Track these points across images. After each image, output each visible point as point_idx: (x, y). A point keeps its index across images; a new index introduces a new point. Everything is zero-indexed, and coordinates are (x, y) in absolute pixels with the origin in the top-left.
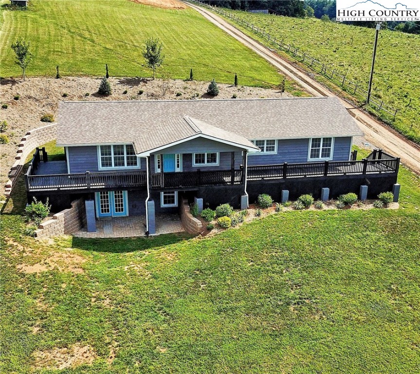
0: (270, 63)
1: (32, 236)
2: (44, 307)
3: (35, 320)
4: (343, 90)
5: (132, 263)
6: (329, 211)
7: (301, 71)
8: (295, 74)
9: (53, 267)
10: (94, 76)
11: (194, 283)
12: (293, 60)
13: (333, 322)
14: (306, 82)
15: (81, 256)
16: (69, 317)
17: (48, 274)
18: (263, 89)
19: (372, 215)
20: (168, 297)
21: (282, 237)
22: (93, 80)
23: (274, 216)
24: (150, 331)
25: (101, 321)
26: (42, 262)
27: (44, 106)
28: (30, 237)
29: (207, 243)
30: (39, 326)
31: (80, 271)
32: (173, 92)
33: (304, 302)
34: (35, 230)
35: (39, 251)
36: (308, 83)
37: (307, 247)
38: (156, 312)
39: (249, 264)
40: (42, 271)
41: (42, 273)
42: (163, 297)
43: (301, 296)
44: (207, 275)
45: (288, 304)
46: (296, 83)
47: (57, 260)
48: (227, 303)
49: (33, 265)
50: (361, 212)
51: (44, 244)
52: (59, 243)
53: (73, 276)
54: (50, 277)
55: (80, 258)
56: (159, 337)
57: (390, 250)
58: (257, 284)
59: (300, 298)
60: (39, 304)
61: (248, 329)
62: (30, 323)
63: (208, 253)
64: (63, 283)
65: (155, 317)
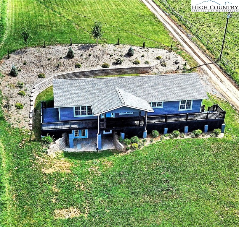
0: (165, 27)
1: (46, 153)
2: (56, 190)
3: (53, 196)
4: (207, 49)
5: (91, 167)
6: (187, 139)
7: (183, 33)
8: (180, 36)
9: (57, 169)
10: (64, 44)
11: (120, 179)
12: (179, 23)
13: (182, 199)
14: (186, 42)
15: (69, 162)
16: (67, 195)
17: (56, 173)
18: (159, 50)
19: (209, 142)
20: (109, 186)
21: (162, 155)
22: (64, 47)
23: (159, 142)
24: (102, 202)
25: (81, 197)
26: (52, 167)
27: (39, 67)
28: (45, 154)
29: (126, 157)
30: (55, 199)
31: (69, 171)
32: (108, 54)
33: (170, 189)
34: (47, 150)
35: (50, 161)
36: (187, 43)
37: (174, 160)
38: (104, 193)
39: (146, 170)
40: (53, 172)
41: (53, 173)
42: (107, 186)
43: (168, 187)
44: (126, 175)
45: (162, 190)
46: (179, 44)
47: (59, 166)
48: (135, 189)
49: (48, 169)
50: (203, 140)
51: (51, 157)
52: (58, 156)
53: (67, 174)
54: (57, 175)
55: (68, 164)
56: (106, 205)
57: (214, 162)
58: (149, 180)
59: (168, 188)
60: (54, 189)
61: (144, 203)
62: (51, 197)
63: (127, 163)
64: (63, 178)
65: (104, 195)
